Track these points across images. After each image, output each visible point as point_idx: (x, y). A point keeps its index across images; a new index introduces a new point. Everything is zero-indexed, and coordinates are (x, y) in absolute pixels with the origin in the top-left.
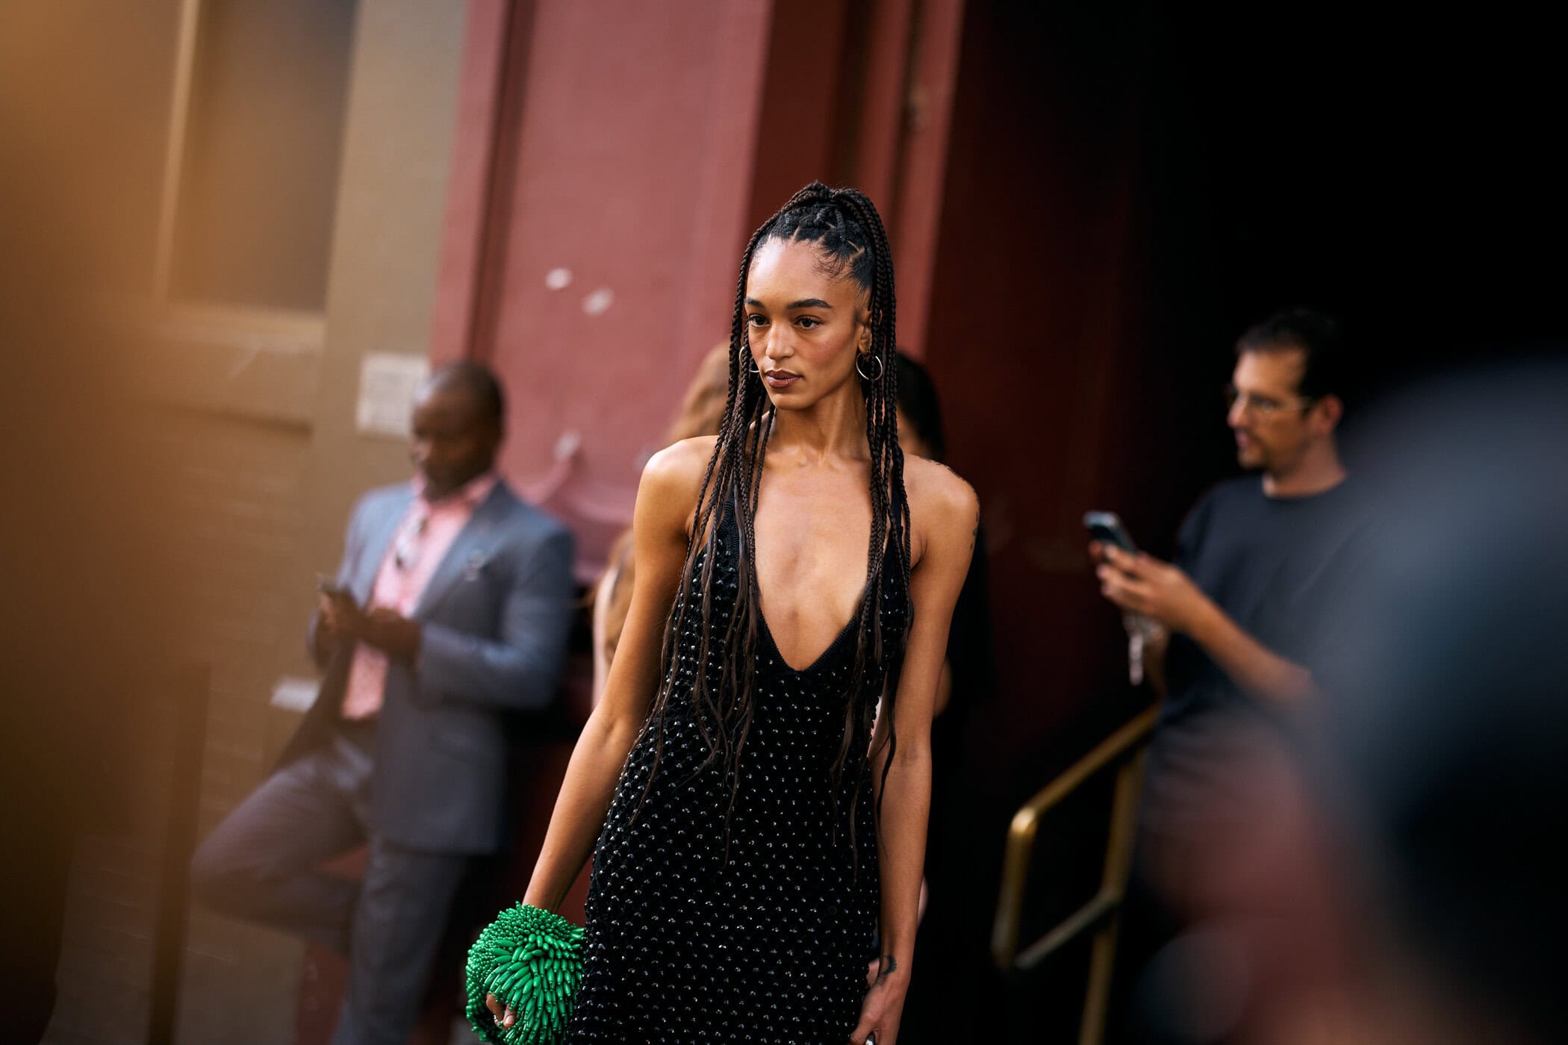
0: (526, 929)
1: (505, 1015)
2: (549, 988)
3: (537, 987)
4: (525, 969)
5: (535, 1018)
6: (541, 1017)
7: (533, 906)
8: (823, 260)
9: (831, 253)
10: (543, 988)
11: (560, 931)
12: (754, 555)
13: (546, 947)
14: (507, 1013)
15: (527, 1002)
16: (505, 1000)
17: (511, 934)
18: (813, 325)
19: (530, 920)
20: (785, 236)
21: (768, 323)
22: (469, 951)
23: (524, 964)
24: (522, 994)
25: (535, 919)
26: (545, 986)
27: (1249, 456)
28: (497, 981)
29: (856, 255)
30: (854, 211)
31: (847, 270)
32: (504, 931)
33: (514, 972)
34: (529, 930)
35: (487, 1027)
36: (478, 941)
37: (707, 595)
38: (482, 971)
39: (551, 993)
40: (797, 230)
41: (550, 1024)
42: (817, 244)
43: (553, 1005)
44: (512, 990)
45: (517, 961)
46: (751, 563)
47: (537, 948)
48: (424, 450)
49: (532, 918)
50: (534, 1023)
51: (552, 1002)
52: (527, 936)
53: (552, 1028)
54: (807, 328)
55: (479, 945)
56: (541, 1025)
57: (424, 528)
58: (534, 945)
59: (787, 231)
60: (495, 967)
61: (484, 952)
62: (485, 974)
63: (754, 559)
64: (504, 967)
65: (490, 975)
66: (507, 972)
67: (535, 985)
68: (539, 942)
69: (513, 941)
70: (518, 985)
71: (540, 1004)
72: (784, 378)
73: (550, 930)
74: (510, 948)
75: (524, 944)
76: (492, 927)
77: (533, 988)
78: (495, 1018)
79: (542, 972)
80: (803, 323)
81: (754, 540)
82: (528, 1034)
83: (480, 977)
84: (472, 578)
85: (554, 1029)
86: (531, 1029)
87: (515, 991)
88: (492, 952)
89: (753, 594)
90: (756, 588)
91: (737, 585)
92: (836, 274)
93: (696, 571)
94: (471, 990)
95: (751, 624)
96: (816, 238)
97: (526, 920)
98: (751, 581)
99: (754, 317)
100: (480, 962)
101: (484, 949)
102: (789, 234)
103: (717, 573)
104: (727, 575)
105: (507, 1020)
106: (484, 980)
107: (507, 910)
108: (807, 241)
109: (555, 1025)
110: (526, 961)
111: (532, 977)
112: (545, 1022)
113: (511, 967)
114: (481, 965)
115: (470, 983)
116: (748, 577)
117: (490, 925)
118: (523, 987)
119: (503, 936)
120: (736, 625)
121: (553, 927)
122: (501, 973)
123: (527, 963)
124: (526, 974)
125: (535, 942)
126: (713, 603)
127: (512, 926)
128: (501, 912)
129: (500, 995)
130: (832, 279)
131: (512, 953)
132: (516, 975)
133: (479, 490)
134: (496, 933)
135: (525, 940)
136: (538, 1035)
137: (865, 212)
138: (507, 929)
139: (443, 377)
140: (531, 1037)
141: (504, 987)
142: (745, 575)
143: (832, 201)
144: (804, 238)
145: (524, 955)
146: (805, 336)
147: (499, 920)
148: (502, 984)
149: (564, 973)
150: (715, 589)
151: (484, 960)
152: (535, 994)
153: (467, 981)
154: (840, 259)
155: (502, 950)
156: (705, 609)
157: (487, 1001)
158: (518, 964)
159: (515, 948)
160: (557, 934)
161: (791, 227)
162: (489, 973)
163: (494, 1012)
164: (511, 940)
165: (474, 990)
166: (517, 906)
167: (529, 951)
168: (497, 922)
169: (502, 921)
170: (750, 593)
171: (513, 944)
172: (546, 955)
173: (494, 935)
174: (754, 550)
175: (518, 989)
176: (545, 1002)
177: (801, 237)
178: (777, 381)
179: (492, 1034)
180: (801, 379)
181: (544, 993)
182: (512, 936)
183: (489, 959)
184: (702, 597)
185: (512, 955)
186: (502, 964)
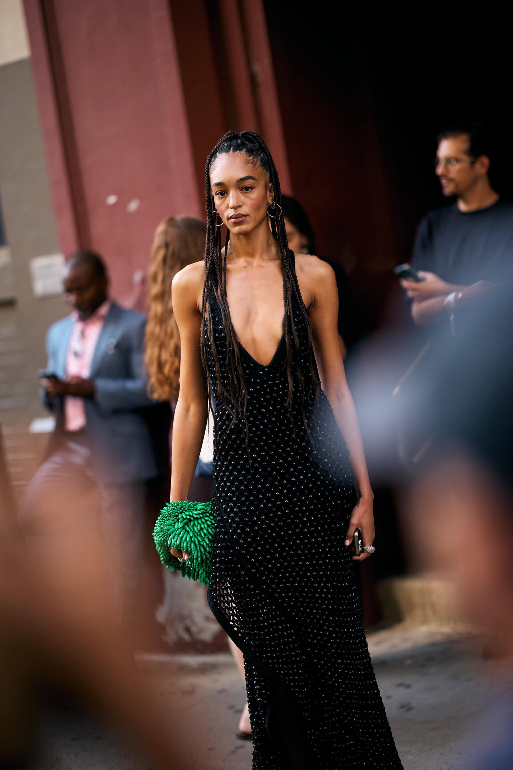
0: (176, 513)
1: (184, 556)
2: (198, 535)
3: (193, 536)
4: (184, 530)
5: (197, 551)
6: (200, 549)
7: (174, 502)
8: (248, 158)
9: (251, 155)
10: (195, 536)
11: (191, 508)
12: (230, 317)
13: (188, 517)
14: (184, 554)
15: (191, 545)
16: (181, 548)
17: (170, 518)
18: (250, 190)
19: (175, 508)
20: (227, 151)
21: (227, 193)
22: (153, 534)
23: (182, 529)
24: (187, 542)
25: (178, 507)
26: (196, 534)
27: (448, 189)
28: (173, 541)
29: (260, 157)
30: (253, 139)
31: (259, 163)
32: (166, 518)
33: (180, 534)
34: (178, 513)
35: (173, 564)
36: (155, 528)
37: (213, 343)
38: (164, 540)
39: (199, 536)
40: (232, 148)
41: (205, 549)
42: (244, 152)
43: (203, 541)
44: (182, 542)
45: (178, 529)
46: (229, 321)
47: (184, 519)
48: (72, 298)
49: (176, 507)
50: (198, 553)
51: (202, 540)
52: (177, 516)
53: (207, 551)
54: (247, 191)
55: (157, 528)
56: (201, 552)
57: (83, 334)
58: (182, 519)
59: (227, 149)
60: (170, 535)
61: (162, 531)
62: (166, 541)
63: (230, 319)
64: (174, 534)
65: (169, 540)
66: (176, 535)
67: (191, 535)
68: (184, 516)
69: (173, 520)
70: (184, 539)
71: (197, 543)
72: (240, 217)
73: (187, 509)
74: (173, 524)
75: (178, 520)
76: (160, 519)
77: (191, 537)
78: (179, 559)
79: (192, 528)
80: (245, 190)
81: (229, 310)
82: (197, 558)
83: (164, 543)
84: (111, 352)
85: (208, 551)
86: (197, 556)
87: (183, 542)
88: (166, 530)
89: (233, 336)
90: (234, 333)
91: (225, 334)
92: (256, 164)
93: (205, 332)
94: (160, 551)
95: (235, 350)
96: (242, 150)
97: (174, 509)
98: (231, 330)
99: (219, 192)
100: (161, 536)
101: (161, 530)
102: (229, 150)
103: (215, 331)
104: (219, 330)
105: (186, 557)
106: (167, 544)
107: (163, 508)
108: (238, 152)
109: (207, 549)
110: (182, 527)
111: (188, 533)
112: (203, 550)
113: (177, 532)
114: (162, 537)
115: (158, 548)
116: (229, 328)
117: (159, 518)
118: (186, 539)
119: (167, 520)
120: (229, 353)
121: (187, 507)
122: (174, 537)
123: (183, 527)
124: (185, 533)
125: (182, 517)
126: (216, 346)
127: (170, 514)
128: (161, 510)
129: (177, 547)
130: (255, 167)
131: (174, 526)
132: (181, 535)
133: (104, 310)
134: (163, 520)
135: (178, 518)
136: (202, 557)
137: (258, 139)
138: (168, 516)
139: (72, 262)
140: (199, 560)
141: (178, 542)
142: (228, 328)
143: (241, 137)
144: (236, 150)
145: (180, 525)
146: (247, 195)
147: (161, 514)
148: (176, 541)
149: (200, 525)
150: (216, 339)
151: (163, 534)
152: (193, 540)
153: (157, 548)
154: (255, 158)
155: (169, 527)
156: (214, 350)
157: (172, 553)
158: (179, 530)
159: (175, 523)
160: (191, 510)
161: (229, 147)
162: (168, 539)
163: (177, 557)
164: (171, 521)
165: (162, 550)
166: (167, 504)
167: (181, 522)
168: (161, 515)
169: (164, 514)
170: (232, 336)
171: (173, 522)
172: (190, 520)
173: (162, 522)
174: (230, 315)
175: (185, 541)
176: (199, 541)
177: (235, 150)
178: (237, 219)
179: (177, 566)
180: (247, 217)
181: (197, 537)
182: (171, 519)
183: (165, 533)
184: (211, 344)
185: (175, 527)
186: (172, 533)
